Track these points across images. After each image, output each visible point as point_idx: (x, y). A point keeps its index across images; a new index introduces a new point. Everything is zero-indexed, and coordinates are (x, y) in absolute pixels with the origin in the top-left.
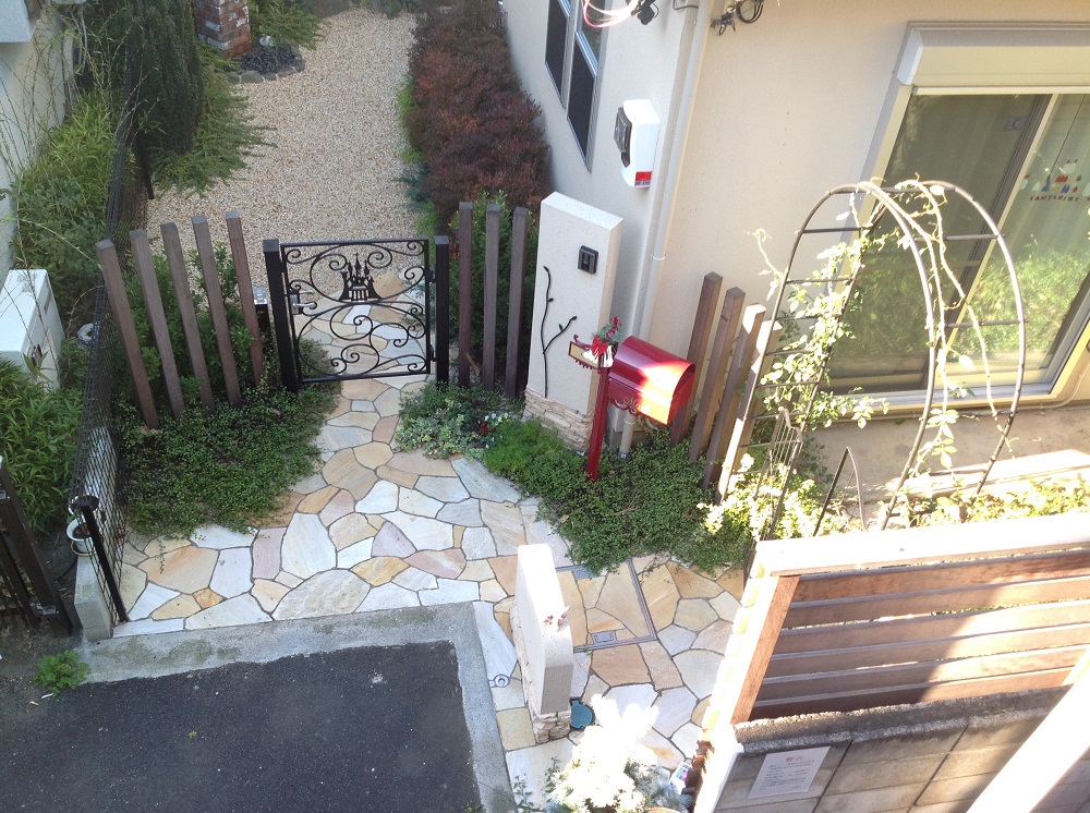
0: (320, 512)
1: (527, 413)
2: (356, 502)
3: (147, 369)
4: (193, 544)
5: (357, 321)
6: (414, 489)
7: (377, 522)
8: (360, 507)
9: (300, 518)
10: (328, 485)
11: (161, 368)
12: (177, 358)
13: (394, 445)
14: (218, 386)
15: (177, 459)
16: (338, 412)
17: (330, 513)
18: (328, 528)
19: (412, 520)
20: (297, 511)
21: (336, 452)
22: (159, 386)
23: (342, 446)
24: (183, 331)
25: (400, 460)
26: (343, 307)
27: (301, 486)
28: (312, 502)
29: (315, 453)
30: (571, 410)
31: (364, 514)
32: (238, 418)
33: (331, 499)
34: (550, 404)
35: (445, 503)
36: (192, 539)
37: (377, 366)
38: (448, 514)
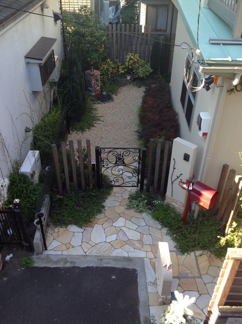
0: (103, 224)
1: (166, 201)
2: (113, 223)
3: (61, 179)
4: (67, 230)
5: (119, 170)
6: (130, 221)
7: (118, 229)
8: (114, 224)
9: (97, 226)
10: (106, 217)
11: (65, 179)
12: (70, 177)
13: (126, 207)
14: (80, 186)
15: (66, 205)
16: (111, 196)
17: (105, 225)
18: (104, 229)
19: (129, 230)
20: (96, 223)
21: (109, 207)
22: (64, 184)
23: (111, 206)
24: (72, 170)
25: (127, 212)
26: (115, 166)
27: (98, 216)
28: (101, 221)
29: (103, 207)
30: (180, 202)
31: (115, 227)
32: (84, 195)
33: (106, 221)
34: (173, 199)
35: (139, 226)
36: (67, 228)
37: (123, 183)
38: (139, 230)
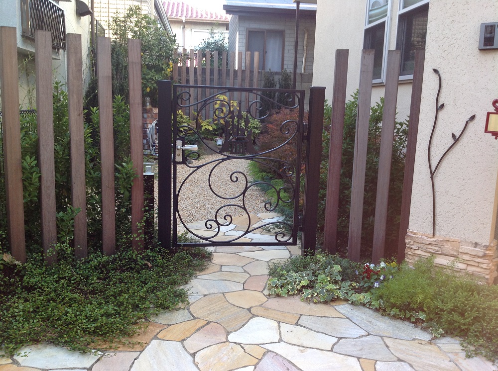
0: (184, 340)
2: (228, 333)
6: (297, 324)
7: (258, 352)
8: (232, 337)
9: (159, 345)
10: (195, 318)
13: (266, 292)
16: (207, 271)
17: (193, 343)
18: (193, 355)
19: (302, 351)
20: (156, 337)
21: (205, 295)
23: (211, 292)
25: (274, 303)
26: (223, 160)
27: (164, 318)
28: (176, 331)
30: (468, 243)
31: (239, 344)
33: (198, 330)
34: (437, 244)
35: (340, 338)
36: (15, 357)
37: (247, 232)
38: (344, 346)
